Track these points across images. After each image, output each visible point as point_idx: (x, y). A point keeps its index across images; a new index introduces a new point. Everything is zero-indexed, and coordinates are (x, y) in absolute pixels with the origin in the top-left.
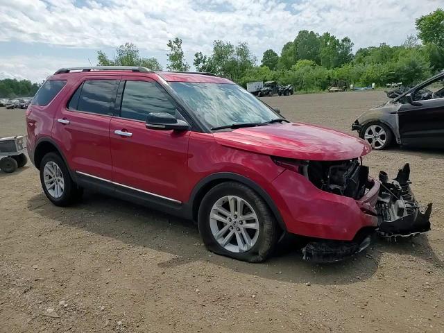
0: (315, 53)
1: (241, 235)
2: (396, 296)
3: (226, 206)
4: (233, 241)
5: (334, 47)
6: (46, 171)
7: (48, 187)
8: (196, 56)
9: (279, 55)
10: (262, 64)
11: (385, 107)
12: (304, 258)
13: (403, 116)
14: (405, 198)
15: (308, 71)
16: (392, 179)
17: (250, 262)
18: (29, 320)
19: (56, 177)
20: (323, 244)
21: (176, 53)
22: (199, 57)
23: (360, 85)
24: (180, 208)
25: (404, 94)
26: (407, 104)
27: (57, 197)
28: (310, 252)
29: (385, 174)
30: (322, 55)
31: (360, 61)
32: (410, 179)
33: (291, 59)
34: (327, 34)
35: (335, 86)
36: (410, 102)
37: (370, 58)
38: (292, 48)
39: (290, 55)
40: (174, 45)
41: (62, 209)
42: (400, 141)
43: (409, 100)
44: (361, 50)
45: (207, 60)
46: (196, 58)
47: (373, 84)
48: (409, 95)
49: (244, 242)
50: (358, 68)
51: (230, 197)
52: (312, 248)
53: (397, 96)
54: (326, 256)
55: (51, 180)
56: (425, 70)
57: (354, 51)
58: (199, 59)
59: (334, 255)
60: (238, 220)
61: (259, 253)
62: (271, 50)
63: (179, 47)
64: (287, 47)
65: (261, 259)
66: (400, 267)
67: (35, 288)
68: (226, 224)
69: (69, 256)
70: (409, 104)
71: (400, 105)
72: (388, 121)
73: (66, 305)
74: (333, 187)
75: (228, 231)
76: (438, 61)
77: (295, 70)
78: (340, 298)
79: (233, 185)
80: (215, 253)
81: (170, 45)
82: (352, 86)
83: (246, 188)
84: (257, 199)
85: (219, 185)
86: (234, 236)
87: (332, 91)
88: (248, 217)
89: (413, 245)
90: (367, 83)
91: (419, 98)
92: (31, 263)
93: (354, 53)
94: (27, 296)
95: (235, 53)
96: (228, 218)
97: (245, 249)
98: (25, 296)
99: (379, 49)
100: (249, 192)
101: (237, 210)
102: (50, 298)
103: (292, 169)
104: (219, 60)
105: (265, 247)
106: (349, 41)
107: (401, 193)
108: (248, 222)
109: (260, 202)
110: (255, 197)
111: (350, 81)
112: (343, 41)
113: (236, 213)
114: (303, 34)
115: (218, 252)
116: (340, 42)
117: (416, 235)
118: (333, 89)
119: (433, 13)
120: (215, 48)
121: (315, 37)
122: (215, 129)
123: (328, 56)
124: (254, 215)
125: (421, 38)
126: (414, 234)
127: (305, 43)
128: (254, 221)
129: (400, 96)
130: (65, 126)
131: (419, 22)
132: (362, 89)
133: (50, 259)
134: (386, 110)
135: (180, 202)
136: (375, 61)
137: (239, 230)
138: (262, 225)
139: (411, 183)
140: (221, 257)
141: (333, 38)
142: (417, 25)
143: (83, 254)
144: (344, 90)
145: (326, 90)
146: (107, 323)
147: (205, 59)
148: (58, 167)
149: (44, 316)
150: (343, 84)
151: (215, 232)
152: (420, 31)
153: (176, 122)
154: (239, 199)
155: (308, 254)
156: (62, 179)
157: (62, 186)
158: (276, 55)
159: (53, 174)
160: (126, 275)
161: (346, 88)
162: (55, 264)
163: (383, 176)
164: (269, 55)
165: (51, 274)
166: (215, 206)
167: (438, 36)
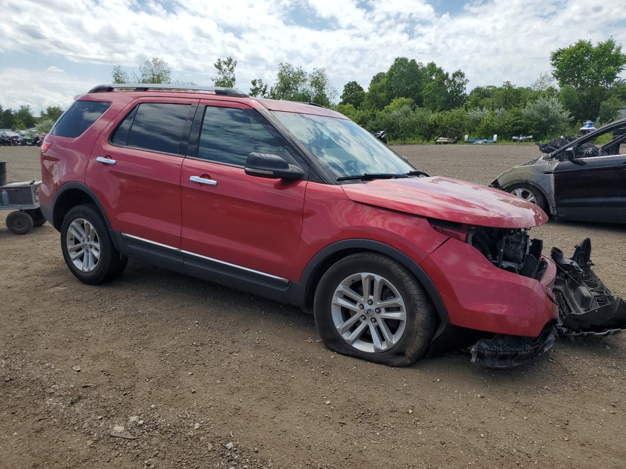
0: (416, 90)
1: (378, 329)
2: (603, 412)
3: (357, 286)
4: (366, 337)
5: (441, 84)
6: (72, 232)
7: (73, 255)
8: (254, 83)
9: (366, 90)
10: (341, 100)
11: (536, 164)
12: (473, 360)
13: (561, 176)
14: (590, 285)
15: (407, 114)
16: (567, 258)
17: (392, 366)
18: (90, 442)
19: (86, 242)
20: (500, 342)
21: (225, 78)
22: (258, 86)
23: (477, 137)
24: (286, 289)
25: (562, 148)
26: (567, 162)
27: (86, 270)
28: (482, 352)
29: (559, 251)
30: (425, 92)
31: (476, 104)
32: (591, 259)
33: (382, 95)
34: (432, 65)
35: (444, 136)
36: (570, 159)
37: (490, 100)
38: (384, 81)
39: (381, 91)
40: (224, 67)
41: (95, 289)
42: (555, 211)
43: (570, 156)
44: (478, 90)
45: (268, 90)
46: (253, 87)
47: (495, 136)
48: (570, 149)
49: (382, 338)
50: (474, 113)
51: (364, 275)
52: (485, 346)
53: (553, 150)
54: (503, 358)
55: (78, 245)
56: (563, 120)
57: (468, 90)
58: (257, 89)
59: (514, 356)
60: (373, 307)
61: (407, 352)
62: (355, 83)
63: (231, 70)
64: (377, 79)
65: (409, 362)
66: (598, 375)
67: (86, 398)
68: (355, 313)
69: (124, 354)
70: (570, 162)
71: (556, 163)
72: (540, 184)
73: (141, 422)
74: (505, 264)
75: (358, 323)
76: (579, 110)
77: (388, 111)
78: (529, 415)
79: (370, 257)
80: (338, 353)
81: (219, 67)
82: (466, 137)
83: (391, 263)
84: (407, 278)
85: (349, 257)
86: (367, 328)
87: (440, 143)
88: (389, 302)
89: (608, 348)
90: (487, 134)
91: (581, 154)
92: (70, 363)
93: (468, 93)
94: (78, 408)
95: (308, 83)
96: (358, 304)
97: (384, 347)
98: (72, 408)
99: (500, 89)
100: (394, 267)
101: (372, 294)
102: (113, 412)
103: (458, 238)
104: (284, 91)
105: (417, 344)
106: (462, 75)
107: (582, 278)
108: (388, 310)
109: (410, 283)
110: (404, 274)
111: (464, 131)
112: (454, 75)
113: (371, 297)
114: (400, 63)
115: (342, 351)
116: (450, 77)
117: (615, 333)
118: (442, 139)
119: (574, 45)
120: (280, 74)
121: (417, 68)
122: (341, 180)
123: (433, 94)
124: (399, 300)
125: (557, 77)
126: (612, 331)
127: (403, 75)
128: (398, 309)
129: (557, 150)
130: (108, 168)
131: (555, 56)
132: (480, 142)
133: (95, 358)
134: (537, 169)
135: (287, 281)
136: (495, 104)
137: (375, 321)
138: (411, 315)
139: (593, 265)
140: (350, 359)
141: (440, 71)
142: (553, 60)
143: (144, 352)
144: (455, 143)
145: (432, 141)
146: (210, 447)
147: (265, 90)
148: (92, 227)
149: (111, 436)
150: (455, 134)
151: (339, 323)
152: (556, 69)
153: (288, 167)
154: (378, 278)
155: (480, 356)
156: (98, 245)
157: (97, 254)
158: (361, 89)
159: (81, 236)
160: (219, 382)
161: (459, 139)
162: (104, 364)
163: (556, 254)
164: (352, 89)
165: (102, 379)
166: (340, 287)
167: (579, 76)
